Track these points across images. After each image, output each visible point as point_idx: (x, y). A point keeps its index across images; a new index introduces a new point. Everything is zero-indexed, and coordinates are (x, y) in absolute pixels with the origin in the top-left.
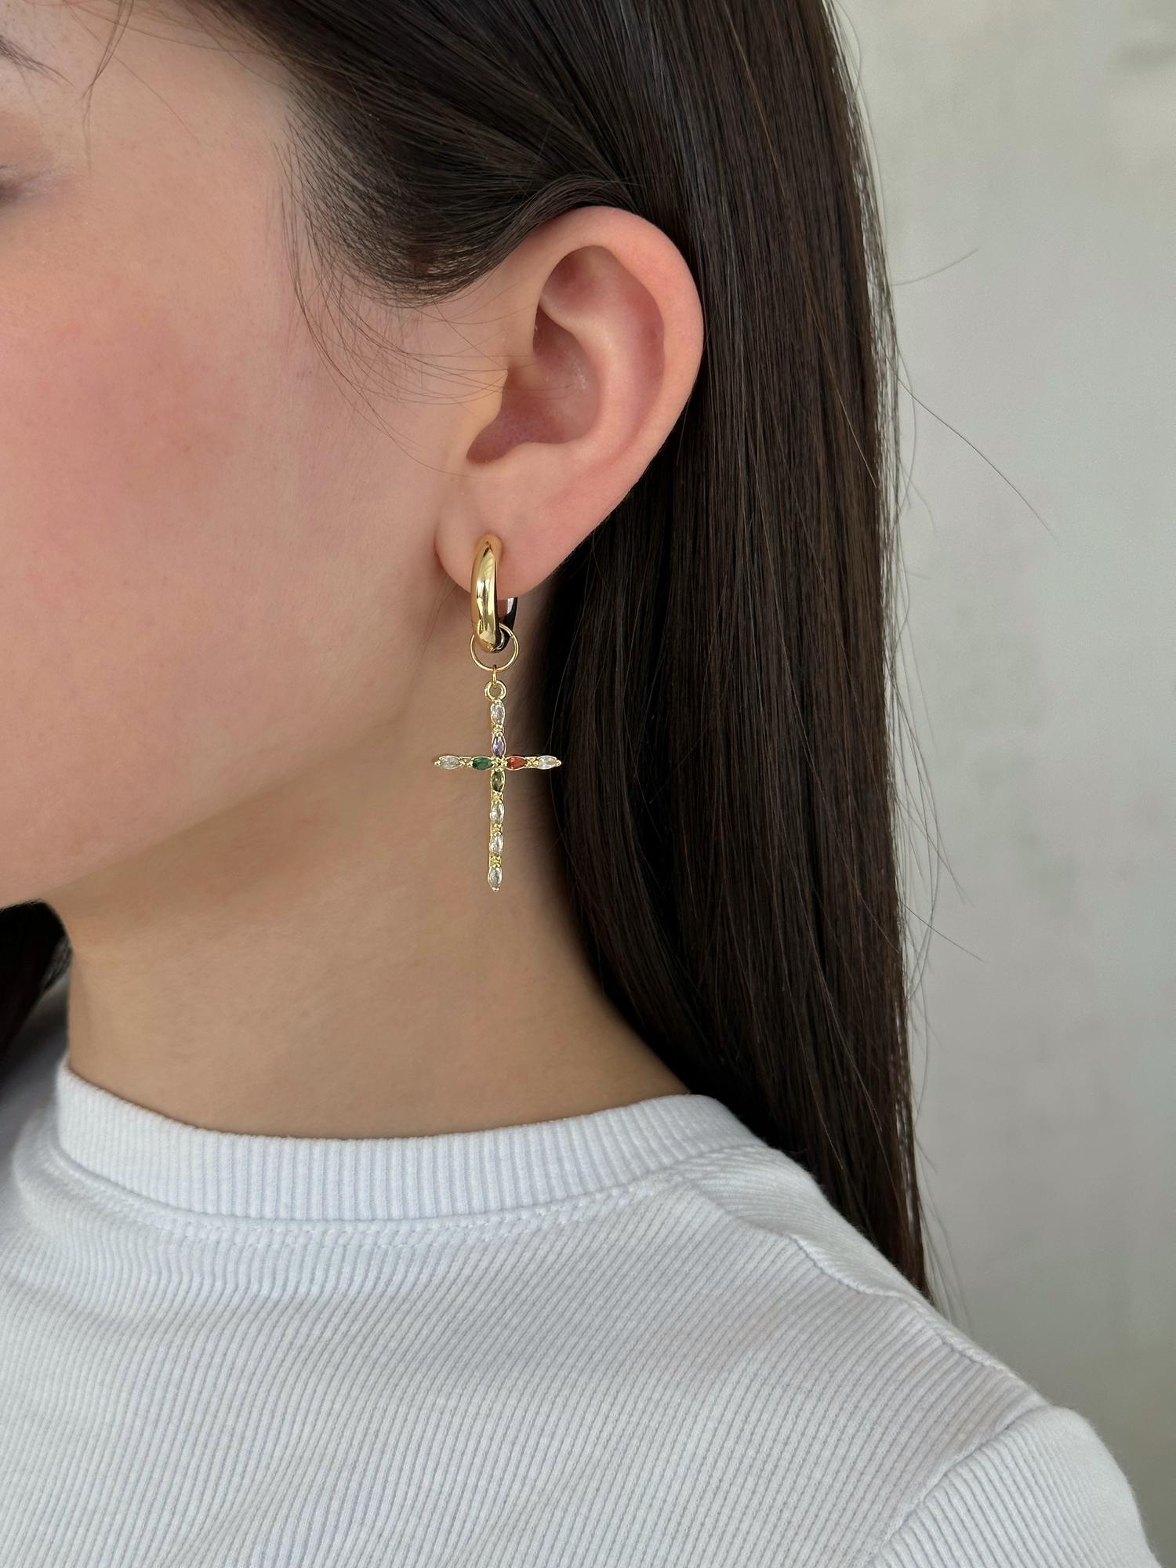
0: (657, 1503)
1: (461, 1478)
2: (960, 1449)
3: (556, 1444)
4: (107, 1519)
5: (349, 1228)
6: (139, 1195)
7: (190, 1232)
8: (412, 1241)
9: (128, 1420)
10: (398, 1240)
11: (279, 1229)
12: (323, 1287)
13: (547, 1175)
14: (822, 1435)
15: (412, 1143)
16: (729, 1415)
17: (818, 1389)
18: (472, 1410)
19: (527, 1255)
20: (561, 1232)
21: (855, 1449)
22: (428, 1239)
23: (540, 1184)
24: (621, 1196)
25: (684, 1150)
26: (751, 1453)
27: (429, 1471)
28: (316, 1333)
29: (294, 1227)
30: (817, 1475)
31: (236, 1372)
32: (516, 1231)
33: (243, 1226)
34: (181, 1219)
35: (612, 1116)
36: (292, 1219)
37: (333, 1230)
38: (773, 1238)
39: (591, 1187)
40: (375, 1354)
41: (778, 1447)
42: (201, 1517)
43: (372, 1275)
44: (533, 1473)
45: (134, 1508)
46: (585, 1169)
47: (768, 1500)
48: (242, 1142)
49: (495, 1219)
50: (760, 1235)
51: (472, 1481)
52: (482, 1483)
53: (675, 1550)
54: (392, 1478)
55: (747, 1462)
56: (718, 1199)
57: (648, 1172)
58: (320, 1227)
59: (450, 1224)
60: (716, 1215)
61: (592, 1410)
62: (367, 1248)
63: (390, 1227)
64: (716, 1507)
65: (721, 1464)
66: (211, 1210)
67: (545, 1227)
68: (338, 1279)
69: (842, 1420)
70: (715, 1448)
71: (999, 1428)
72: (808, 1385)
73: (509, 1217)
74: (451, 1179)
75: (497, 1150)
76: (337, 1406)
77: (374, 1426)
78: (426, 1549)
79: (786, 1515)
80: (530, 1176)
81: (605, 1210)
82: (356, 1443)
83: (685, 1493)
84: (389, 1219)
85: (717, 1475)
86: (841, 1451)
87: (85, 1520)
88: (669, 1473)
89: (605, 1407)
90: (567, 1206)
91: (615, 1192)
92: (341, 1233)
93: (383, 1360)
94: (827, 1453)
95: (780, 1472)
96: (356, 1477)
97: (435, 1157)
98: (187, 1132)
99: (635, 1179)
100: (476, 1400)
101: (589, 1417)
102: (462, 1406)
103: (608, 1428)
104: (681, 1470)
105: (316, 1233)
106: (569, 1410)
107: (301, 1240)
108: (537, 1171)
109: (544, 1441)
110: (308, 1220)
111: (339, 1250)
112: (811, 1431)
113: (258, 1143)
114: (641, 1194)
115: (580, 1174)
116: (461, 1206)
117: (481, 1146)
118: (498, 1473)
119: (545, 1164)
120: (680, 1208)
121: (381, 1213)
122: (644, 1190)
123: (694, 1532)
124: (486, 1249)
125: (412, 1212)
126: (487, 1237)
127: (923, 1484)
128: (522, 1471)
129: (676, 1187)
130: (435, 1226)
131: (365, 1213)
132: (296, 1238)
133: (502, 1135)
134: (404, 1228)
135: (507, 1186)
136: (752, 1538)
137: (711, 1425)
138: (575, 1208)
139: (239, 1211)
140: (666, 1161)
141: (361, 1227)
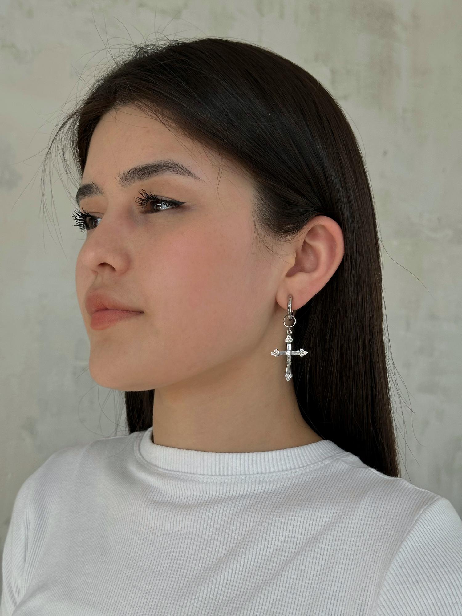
0: (351, 529)
1: (297, 532)
2: (425, 505)
3: (321, 520)
4: (196, 556)
5: (252, 476)
6: (191, 473)
7: (209, 480)
8: (269, 478)
9: (198, 530)
10: (265, 479)
11: (233, 477)
12: (247, 492)
13: (301, 460)
14: (391, 508)
15: (266, 453)
16: (367, 507)
17: (388, 499)
18: (297, 515)
19: (301, 480)
20: (308, 473)
21: (400, 510)
22: (273, 477)
23: (300, 463)
24: (321, 464)
26: (374, 514)
27: (288, 531)
28: (248, 502)
29: (237, 477)
30: (392, 517)
31: (228, 514)
32: (296, 474)
33: (223, 478)
34: (206, 477)
36: (236, 475)
37: (248, 477)
38: (364, 469)
39: (313, 462)
40: (266, 505)
41: (381, 512)
42: (223, 551)
43: (260, 488)
44: (316, 528)
45: (203, 552)
46: (310, 458)
47: (380, 524)
48: (222, 455)
49: (290, 472)
50: (361, 469)
51: (300, 532)
52: (303, 533)
53: (358, 539)
54: (278, 535)
55: (373, 516)
56: (346, 462)
57: (326, 458)
58: (244, 476)
59: (278, 473)
60: (348, 466)
61: (329, 511)
62: (258, 481)
63: (263, 475)
64: (367, 528)
65: (367, 518)
66: (214, 474)
67: (303, 472)
68: (251, 489)
69: (396, 504)
70: (365, 515)
71: (433, 501)
72: (385, 498)
73: (293, 471)
74: (277, 462)
75: (288, 454)
76: (259, 519)
77: (270, 522)
78: (290, 550)
79: (386, 527)
80: (297, 461)
81: (318, 467)
82: (266, 527)
83: (359, 526)
84: (262, 473)
85: (366, 520)
86: (397, 511)
87: (189, 557)
88: (353, 522)
89: (333, 510)
90: (308, 467)
91: (320, 463)
92: (250, 477)
93: (269, 506)
94: (393, 512)
95: (382, 518)
96: (268, 535)
97: (272, 456)
98: (206, 453)
99: (323, 460)
100: (298, 512)
101: (329, 513)
102: (294, 514)
103: (335, 514)
104: (357, 521)
106: (323, 512)
107: (240, 480)
108: (298, 459)
109: (318, 520)
110: (241, 475)
111: (250, 482)
112: (389, 508)
113: (226, 455)
114: (327, 463)
115: (309, 459)
116: (276, 470)
117: (287, 452)
118: (307, 530)
119: (300, 457)
120: (338, 465)
121: (260, 472)
122: (327, 462)
123: (362, 534)
124: (289, 479)
125: (268, 471)
126: (289, 476)
128: (313, 528)
129: (335, 460)
130: (274, 474)
131: (255, 472)
132: (239, 479)
133: (289, 450)
134: (266, 475)
135: (291, 463)
136: (378, 533)
137: (363, 509)
138: (310, 468)
139: (222, 473)
140: (330, 455)
141: (255, 476)
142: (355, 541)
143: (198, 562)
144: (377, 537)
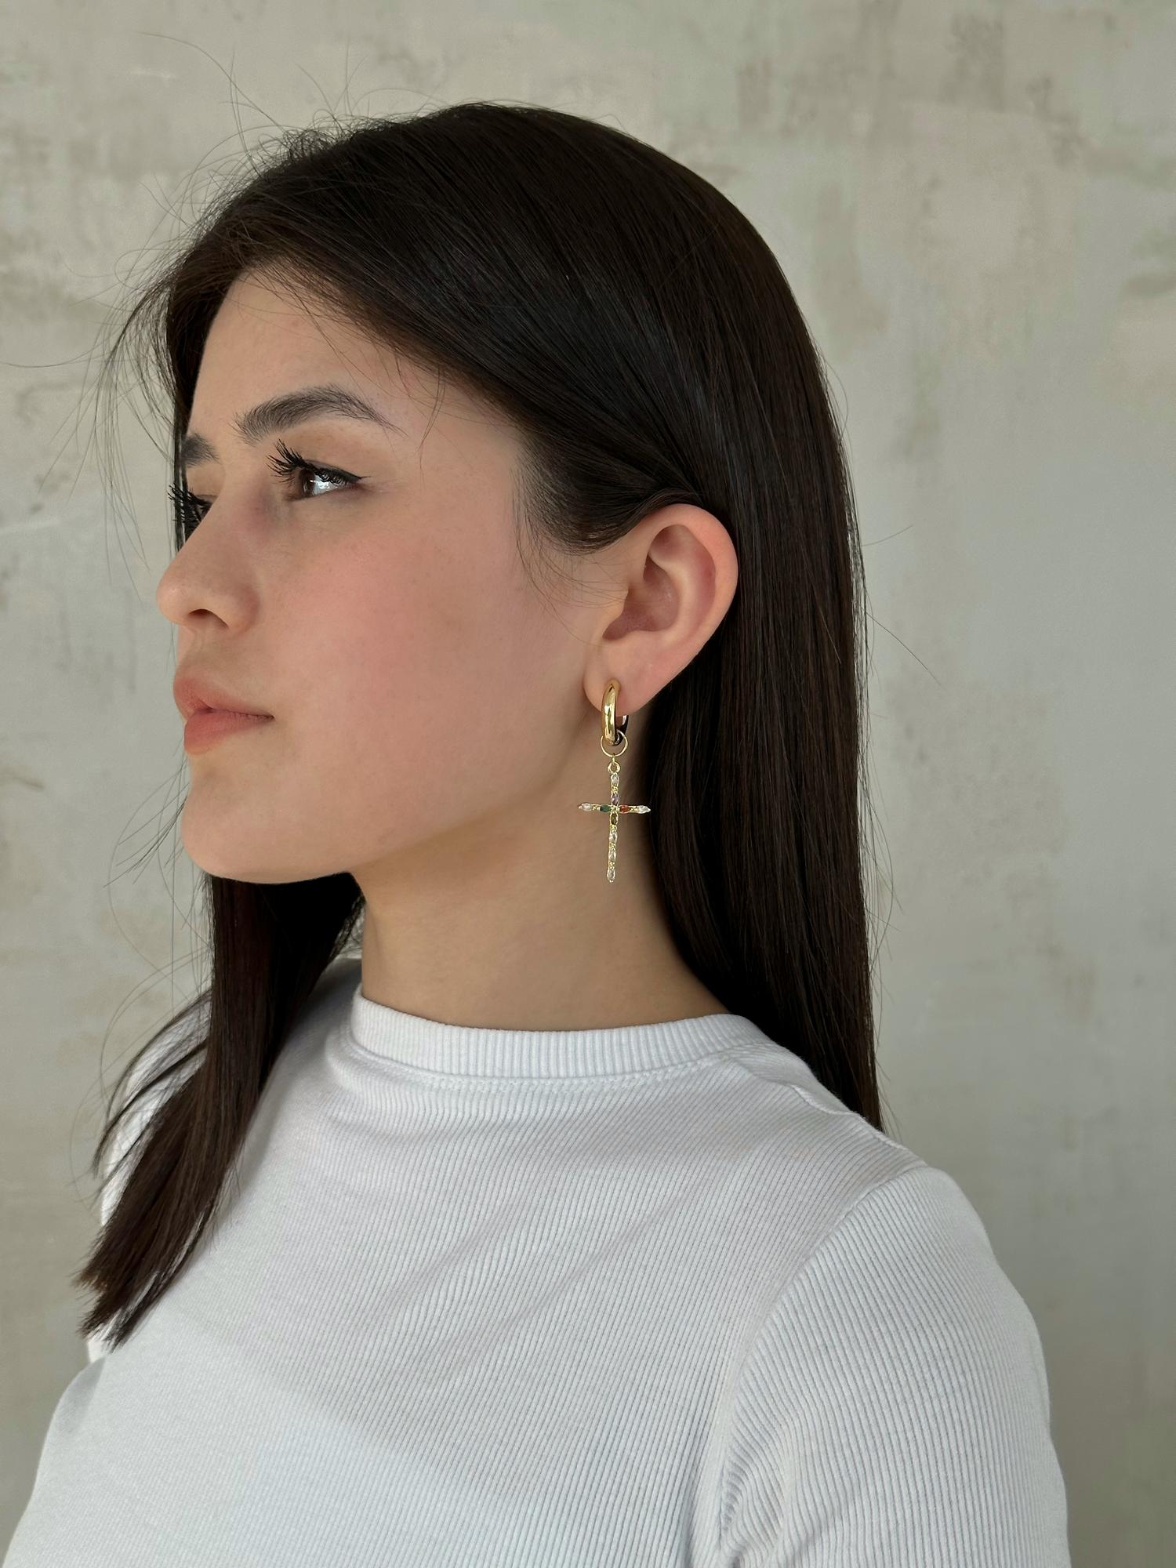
0: (713, 1218)
1: (603, 1212)
2: (877, 1182)
3: (657, 1191)
4: (399, 1245)
5: (535, 1082)
6: (412, 1066)
7: (443, 1085)
8: (571, 1090)
9: (410, 1191)
10: (564, 1089)
11: (495, 1082)
12: (521, 1115)
13: (650, 1055)
14: (803, 1179)
15: (571, 1034)
16: (753, 1172)
17: (802, 1157)
18: (609, 1176)
19: (639, 1098)
20: (658, 1085)
21: (821, 1184)
22: (581, 1088)
23: (645, 1059)
24: (692, 1066)
25: (730, 1043)
26: (765, 1189)
27: (585, 1209)
28: (518, 1139)
29: (504, 1082)
30: (800, 1198)
31: (472, 1161)
32: (632, 1084)
33: (474, 1081)
34: (438, 1078)
35: (687, 1023)
36: (502, 1077)
37: (526, 1083)
38: (781, 1087)
39: (675, 1061)
40: (552, 1149)
41: (780, 1185)
42: (454, 1241)
43: (549, 1109)
44: (644, 1208)
45: (415, 1237)
46: (672, 1052)
47: (773, 1212)
48: (474, 1032)
49: (619, 1078)
50: (773, 1085)
51: (610, 1213)
52: (616, 1214)
53: (723, 1240)
54: (565, 1213)
55: (762, 1194)
56: (750, 1069)
57: (708, 1054)
58: (519, 1082)
59: (594, 1080)
60: (748, 1076)
61: (677, 1172)
62: (546, 1093)
63: (560, 1081)
64: (745, 1217)
65: (748, 1195)
66: (454, 1071)
67: (649, 1083)
68: (529, 1110)
69: (814, 1171)
70: (745, 1188)
71: (899, 1173)
72: (796, 1155)
73: (628, 1077)
74: (594, 1056)
75: (620, 1039)
76: (532, 1177)
77: (554, 1186)
78: (585, 1250)
79: (783, 1219)
80: (640, 1054)
81: (683, 1074)
82: (543, 1195)
83: (728, 1212)
84: (558, 1077)
85: (746, 1201)
86: (813, 1186)
87: (386, 1247)
88: (720, 1201)
89: (684, 1171)
90: (661, 1072)
91: (689, 1064)
92: (531, 1085)
93: (558, 1151)
94: (805, 1187)
95: (780, 1198)
96: (544, 1214)
97: (585, 1042)
98: (441, 1027)
99: (701, 1058)
100: (612, 1170)
101: (675, 1177)
102: (604, 1173)
103: (685, 1182)
104: (726, 1200)
105: (516, 1084)
106: (664, 1174)
107: (508, 1089)
108: (643, 1052)
109: (650, 1190)
110: (512, 1077)
111: (530, 1094)
112: (797, 1177)
113: (483, 1033)
114: (704, 1065)
115: (669, 1055)
116: (600, 1070)
117: (611, 1036)
118: (624, 1209)
119: (648, 1048)
120: (727, 1071)
121: (553, 1074)
122: (706, 1063)
123: (733, 1231)
124: (615, 1094)
125: (572, 1073)
126: (615, 1088)
127: (857, 1198)
128: (638, 1207)
129: (725, 1061)
130: (585, 1082)
131: (544, 1073)
132: (505, 1087)
133: (624, 1031)
134: (567, 1083)
135: (626, 1060)
136: (764, 1231)
137: (743, 1176)
138: (666, 1072)
139: (472, 1071)
140: (719, 1048)
141: (542, 1081)
142: (716, 1242)
143: (402, 1257)
144: (761, 1239)
